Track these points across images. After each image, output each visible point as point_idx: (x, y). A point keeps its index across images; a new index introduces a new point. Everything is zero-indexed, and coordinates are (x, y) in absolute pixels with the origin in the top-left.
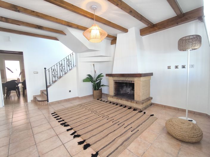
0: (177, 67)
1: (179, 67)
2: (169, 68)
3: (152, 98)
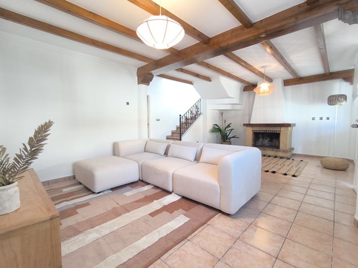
0: (321, 119)
1: (323, 119)
2: (313, 119)
3: (293, 149)
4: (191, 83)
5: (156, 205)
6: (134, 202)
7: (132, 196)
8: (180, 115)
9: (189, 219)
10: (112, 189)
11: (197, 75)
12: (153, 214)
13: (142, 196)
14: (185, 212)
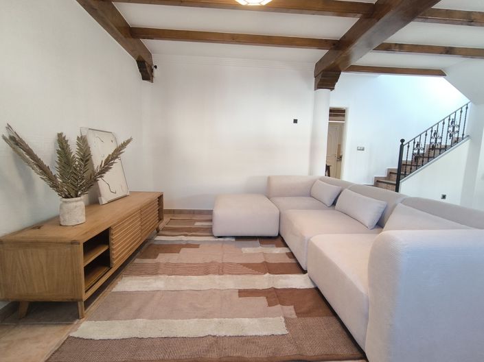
4: (439, 73)
5: (264, 281)
6: (241, 264)
7: (250, 254)
8: (402, 141)
9: (287, 332)
10: (238, 238)
11: (449, 51)
12: (243, 293)
13: (260, 260)
14: (294, 316)
